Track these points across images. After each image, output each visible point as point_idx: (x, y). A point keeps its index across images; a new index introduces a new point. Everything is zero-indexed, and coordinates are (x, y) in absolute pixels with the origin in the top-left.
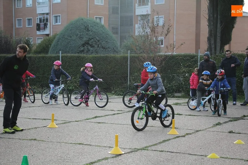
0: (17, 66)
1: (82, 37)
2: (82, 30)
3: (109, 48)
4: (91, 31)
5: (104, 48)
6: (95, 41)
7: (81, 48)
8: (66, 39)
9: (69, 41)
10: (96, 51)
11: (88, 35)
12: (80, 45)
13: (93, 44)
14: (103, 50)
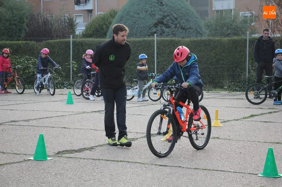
0: (113, 56)
1: (153, 15)
2: (153, 4)
3: (190, 28)
4: (166, 6)
5: (184, 29)
6: (172, 19)
7: (152, 30)
8: (132, 16)
9: (136, 19)
10: (173, 33)
11: (161, 11)
12: (151, 24)
13: (169, 24)
14: (183, 31)
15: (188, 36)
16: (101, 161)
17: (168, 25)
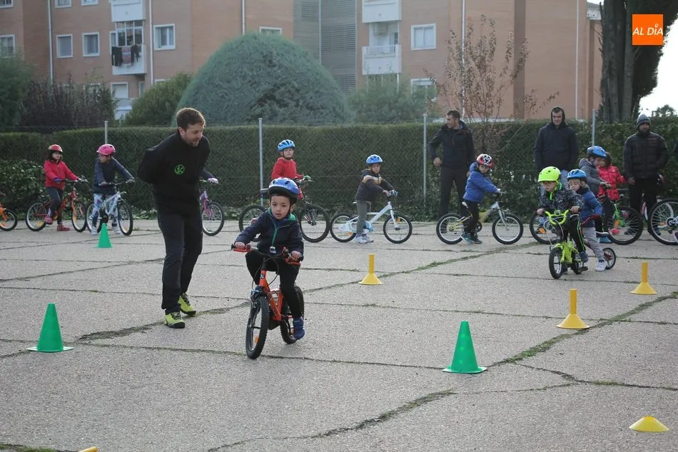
1: (256, 83)
2: (256, 64)
3: (323, 108)
4: (280, 67)
5: (311, 109)
6: (289, 92)
7: (255, 110)
9: (225, 91)
10: (293, 115)
11: (270, 76)
12: (252, 100)
13: (285, 99)
14: (310, 112)
15: (319, 122)
16: (161, 351)
17: (283, 101)
